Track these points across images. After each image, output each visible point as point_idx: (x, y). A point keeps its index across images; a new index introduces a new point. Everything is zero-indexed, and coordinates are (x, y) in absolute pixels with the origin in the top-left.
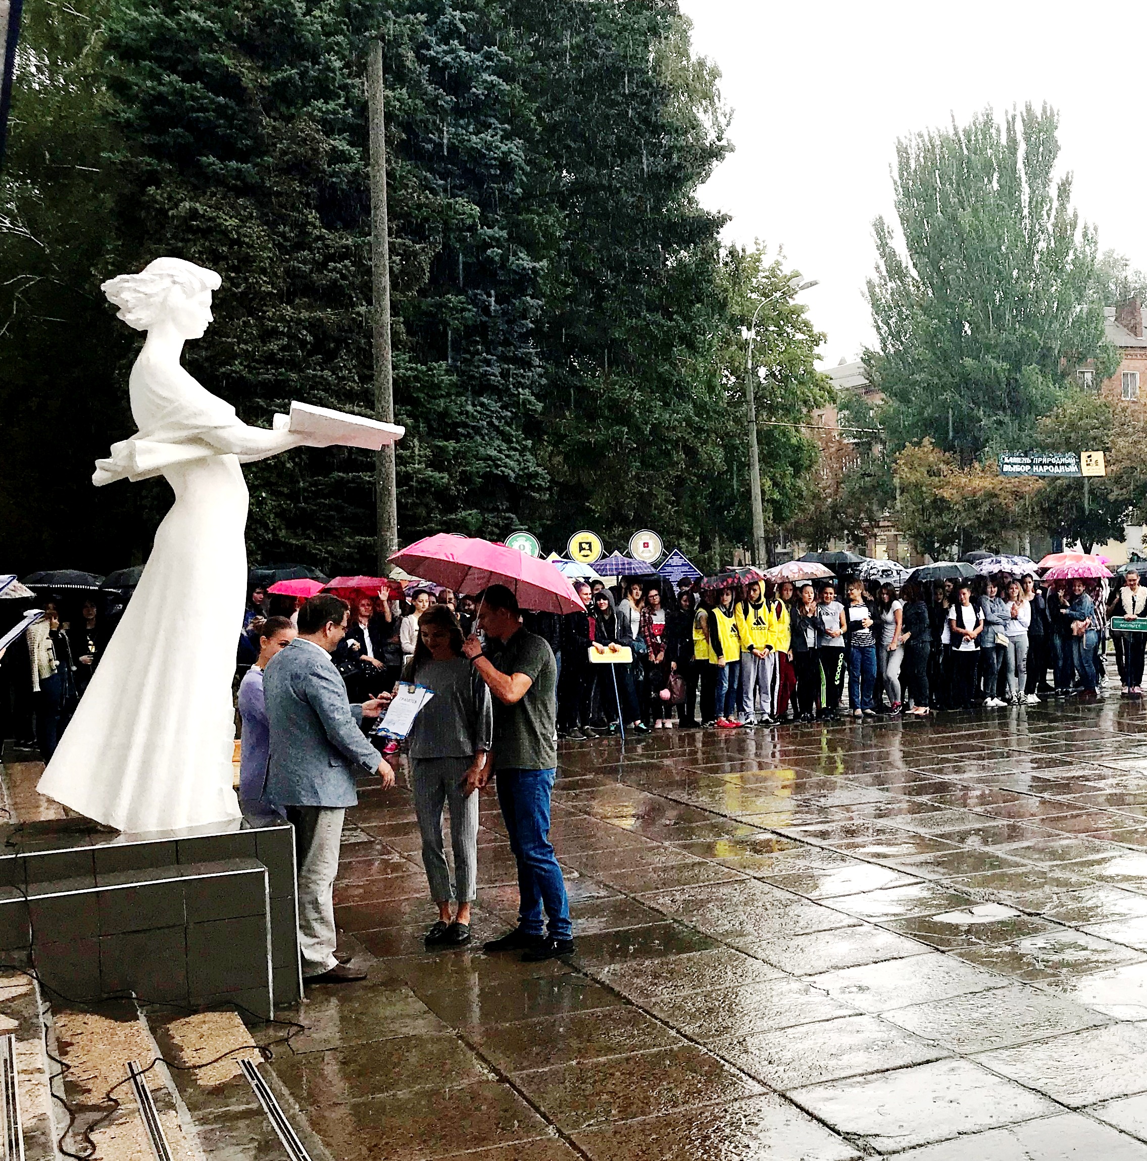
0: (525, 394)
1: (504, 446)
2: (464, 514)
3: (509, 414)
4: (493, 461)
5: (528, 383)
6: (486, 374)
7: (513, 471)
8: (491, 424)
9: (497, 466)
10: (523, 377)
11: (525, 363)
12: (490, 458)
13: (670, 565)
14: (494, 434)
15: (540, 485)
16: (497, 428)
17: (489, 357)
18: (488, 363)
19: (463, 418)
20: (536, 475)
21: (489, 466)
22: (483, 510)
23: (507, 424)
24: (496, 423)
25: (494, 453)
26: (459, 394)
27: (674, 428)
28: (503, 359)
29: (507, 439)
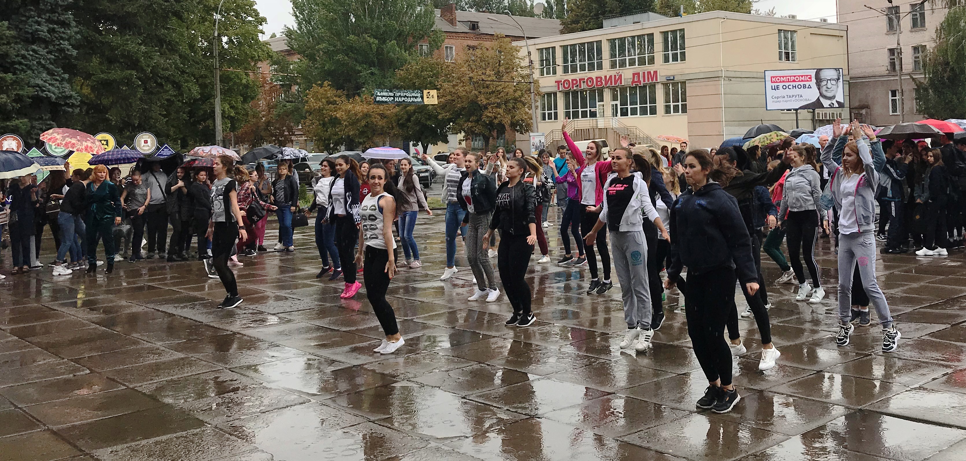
0: (65, 44)
1: (49, 78)
2: (17, 122)
3: (53, 57)
4: (40, 87)
5: (67, 37)
6: (37, 30)
7: (54, 94)
8: (39, 63)
9: (43, 91)
10: (64, 33)
11: (65, 24)
12: (38, 85)
14: (41, 69)
15: (73, 104)
16: (44, 66)
17: (40, 19)
18: (39, 24)
19: (19, 58)
20: (71, 97)
21: (37, 91)
22: (31, 119)
23: (51, 63)
24: (43, 62)
25: (40, 82)
26: (16, 43)
27: (167, 69)
28: (49, 21)
29: (50, 73)
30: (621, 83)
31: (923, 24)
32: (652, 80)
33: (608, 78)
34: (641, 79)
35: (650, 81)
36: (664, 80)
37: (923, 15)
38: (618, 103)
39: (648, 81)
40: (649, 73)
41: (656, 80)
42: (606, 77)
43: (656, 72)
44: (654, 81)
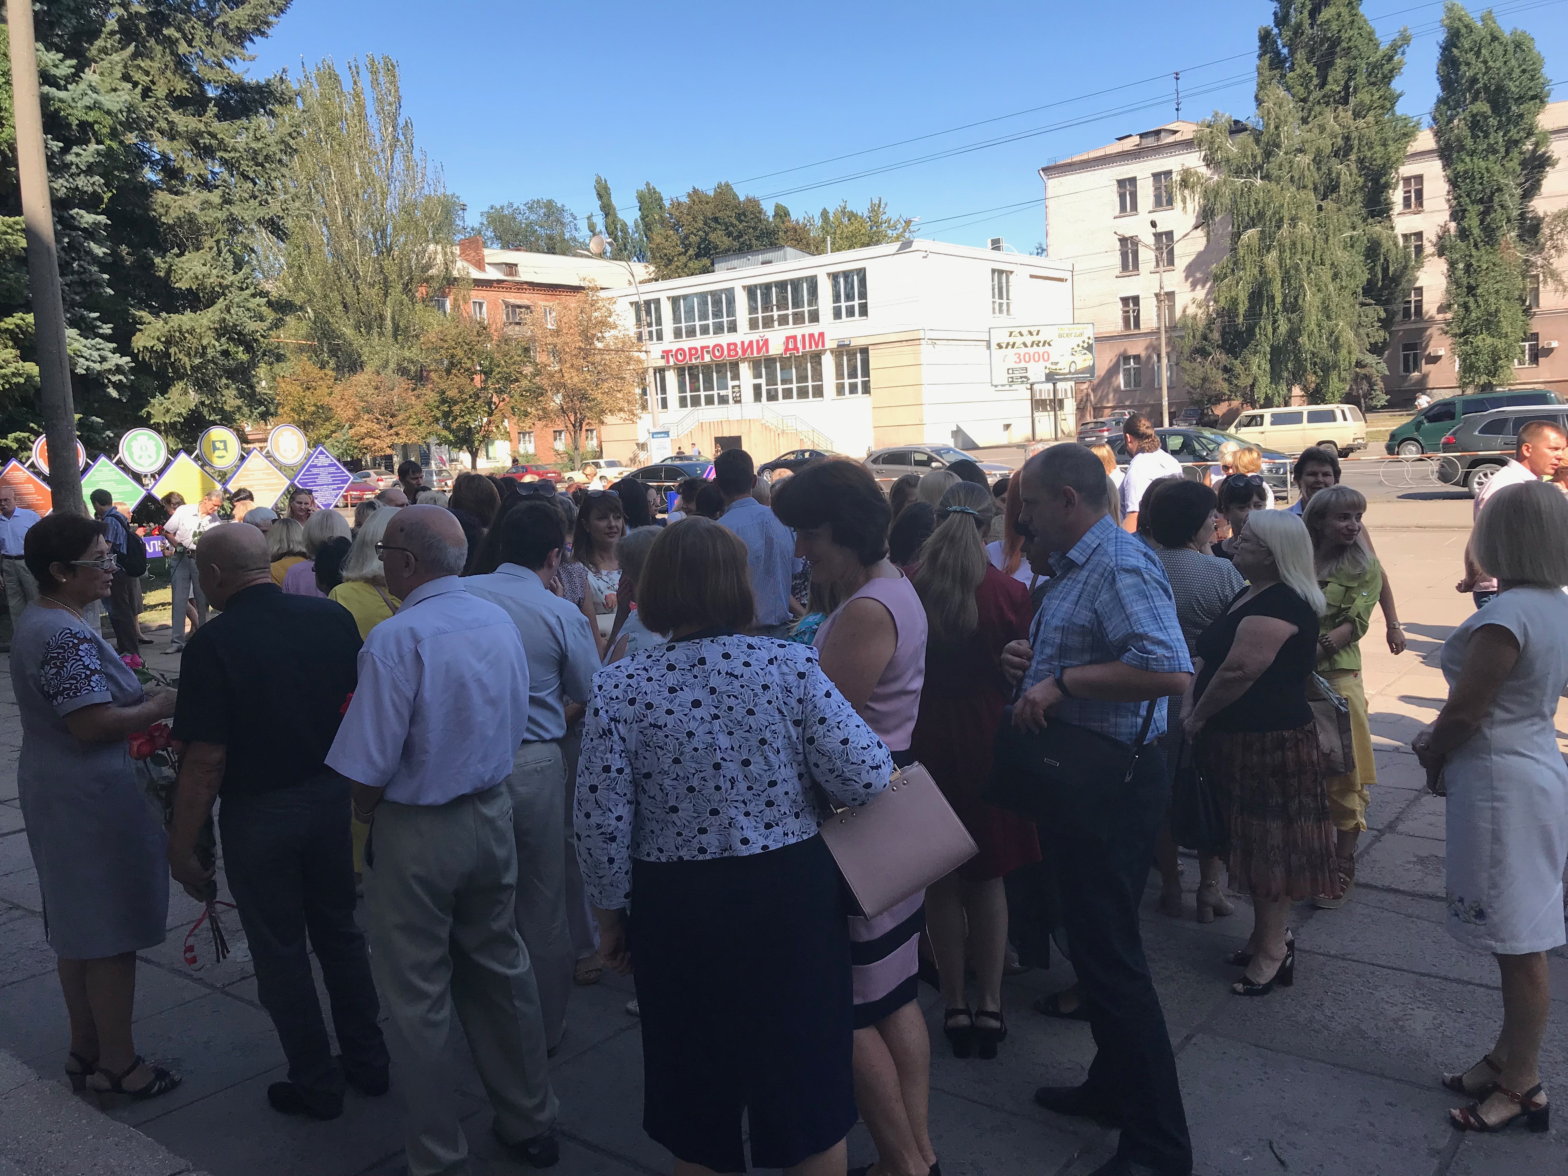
13: (315, 466)
30: (767, 351)
31: (1171, 262)
32: (817, 346)
33: (746, 345)
34: (800, 345)
35: (814, 348)
36: (834, 345)
38: (762, 381)
39: (811, 347)
40: (811, 336)
41: (823, 345)
42: (743, 343)
43: (822, 335)
44: (820, 347)
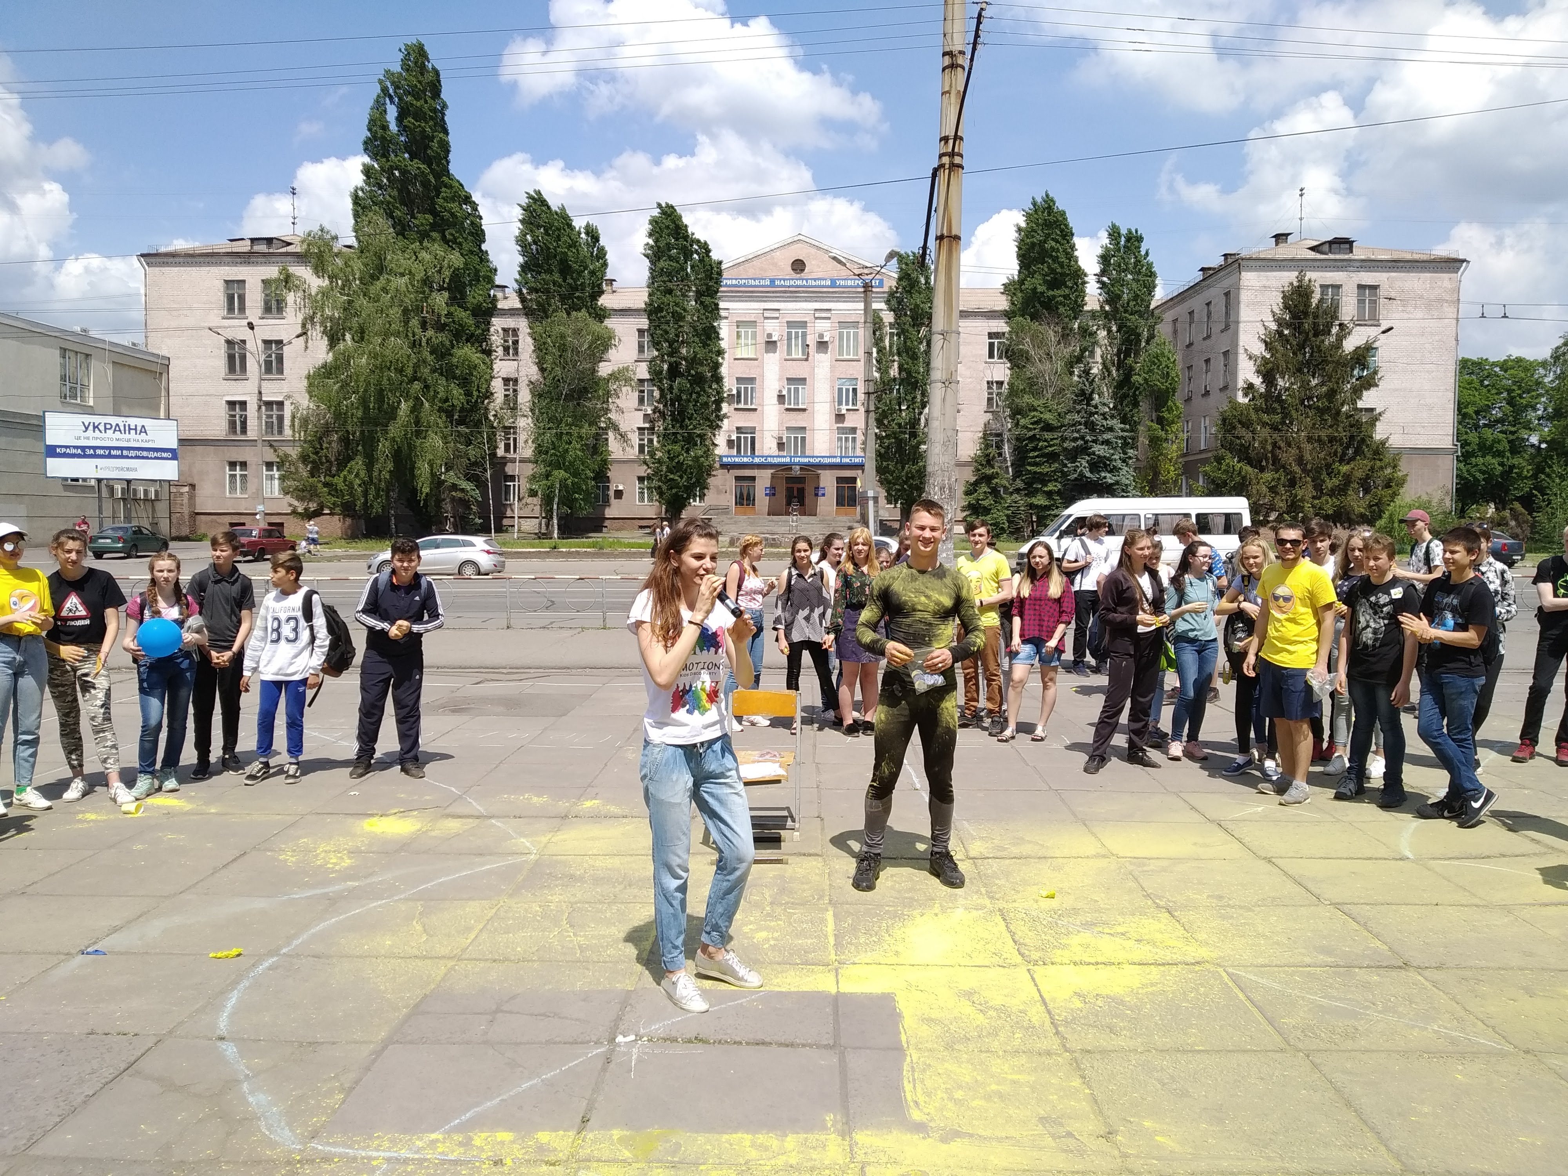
31: (280, 371)
37: (280, 359)
